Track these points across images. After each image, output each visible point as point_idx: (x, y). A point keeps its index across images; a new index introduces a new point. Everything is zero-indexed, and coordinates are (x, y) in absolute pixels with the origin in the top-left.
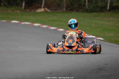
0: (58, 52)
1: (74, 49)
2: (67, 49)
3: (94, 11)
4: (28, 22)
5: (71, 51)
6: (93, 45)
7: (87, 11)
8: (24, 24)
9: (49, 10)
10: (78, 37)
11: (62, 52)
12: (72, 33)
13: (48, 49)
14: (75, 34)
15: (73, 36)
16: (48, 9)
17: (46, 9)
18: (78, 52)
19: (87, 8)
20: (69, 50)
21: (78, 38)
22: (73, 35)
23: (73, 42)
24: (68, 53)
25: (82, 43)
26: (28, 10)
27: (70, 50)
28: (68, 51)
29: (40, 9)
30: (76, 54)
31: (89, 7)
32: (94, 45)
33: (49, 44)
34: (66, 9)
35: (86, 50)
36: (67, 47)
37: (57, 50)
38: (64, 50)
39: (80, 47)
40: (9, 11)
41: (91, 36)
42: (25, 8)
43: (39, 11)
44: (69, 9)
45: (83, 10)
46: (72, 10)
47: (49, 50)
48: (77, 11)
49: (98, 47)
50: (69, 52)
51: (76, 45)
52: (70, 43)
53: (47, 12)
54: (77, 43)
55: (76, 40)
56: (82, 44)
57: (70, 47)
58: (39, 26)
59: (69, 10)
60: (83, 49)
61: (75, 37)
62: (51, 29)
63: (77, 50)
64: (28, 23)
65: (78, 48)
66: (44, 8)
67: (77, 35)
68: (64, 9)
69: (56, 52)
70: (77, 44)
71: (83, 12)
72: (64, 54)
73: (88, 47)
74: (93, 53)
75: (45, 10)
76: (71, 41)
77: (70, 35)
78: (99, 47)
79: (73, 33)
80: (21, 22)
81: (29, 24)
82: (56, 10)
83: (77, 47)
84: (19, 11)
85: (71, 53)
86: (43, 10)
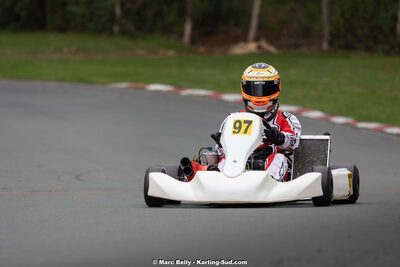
8: (190, 96)
26: (202, 49)
40: (140, 52)
42: (193, 41)
43: (239, 50)
64: (202, 92)
68: (325, 45)
75: (259, 47)
81: (205, 97)
84: (171, 53)
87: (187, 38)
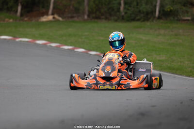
0: (89, 88)
1: (114, 82)
2: (102, 82)
3: (134, 20)
4: (26, 38)
5: (110, 85)
6: (145, 76)
7: (123, 19)
8: (21, 41)
9: (60, 19)
10: (122, 62)
11: (95, 87)
12: (111, 56)
13: (71, 82)
14: (116, 56)
15: (113, 61)
16: (60, 16)
17: (56, 16)
18: (120, 87)
19: (123, 14)
20: (106, 84)
21: (122, 65)
22: (112, 59)
23: (113, 70)
24: (104, 88)
25: (131, 71)
26: (26, 19)
27: (108, 83)
28: (104, 84)
29: (45, 17)
30: (118, 90)
31: (126, 13)
32: (147, 76)
33: (74, 75)
34: (89, 16)
35: (134, 83)
36: (103, 78)
37: (86, 84)
38: (97, 84)
39: (125, 78)
41: (146, 60)
42: (22, 15)
43: (44, 19)
44: (94, 15)
45: (116, 18)
46: (98, 18)
47: (74, 84)
48: (106, 19)
49: (156, 79)
50: (106, 87)
51: (118, 75)
52: (108, 72)
53: (58, 20)
54: (119, 71)
55: (117, 66)
56: (130, 73)
57: (108, 79)
58: (45, 44)
59: (94, 18)
60: (129, 81)
61: (117, 62)
62: (64, 49)
63: (119, 84)
64: (27, 40)
65: (120, 80)
66: (53, 14)
67: (121, 59)
68: (86, 17)
69: (85, 87)
70: (120, 74)
71: (116, 21)
72: (98, 89)
73: (138, 78)
74: (146, 89)
75: (54, 18)
76: (108, 69)
77: (109, 59)
78: (158, 78)
79: (113, 56)
80: (15, 37)
81: (27, 42)
82: (72, 17)
83: (118, 79)
85: (109, 88)
86: (50, 17)
87: (19, 13)
